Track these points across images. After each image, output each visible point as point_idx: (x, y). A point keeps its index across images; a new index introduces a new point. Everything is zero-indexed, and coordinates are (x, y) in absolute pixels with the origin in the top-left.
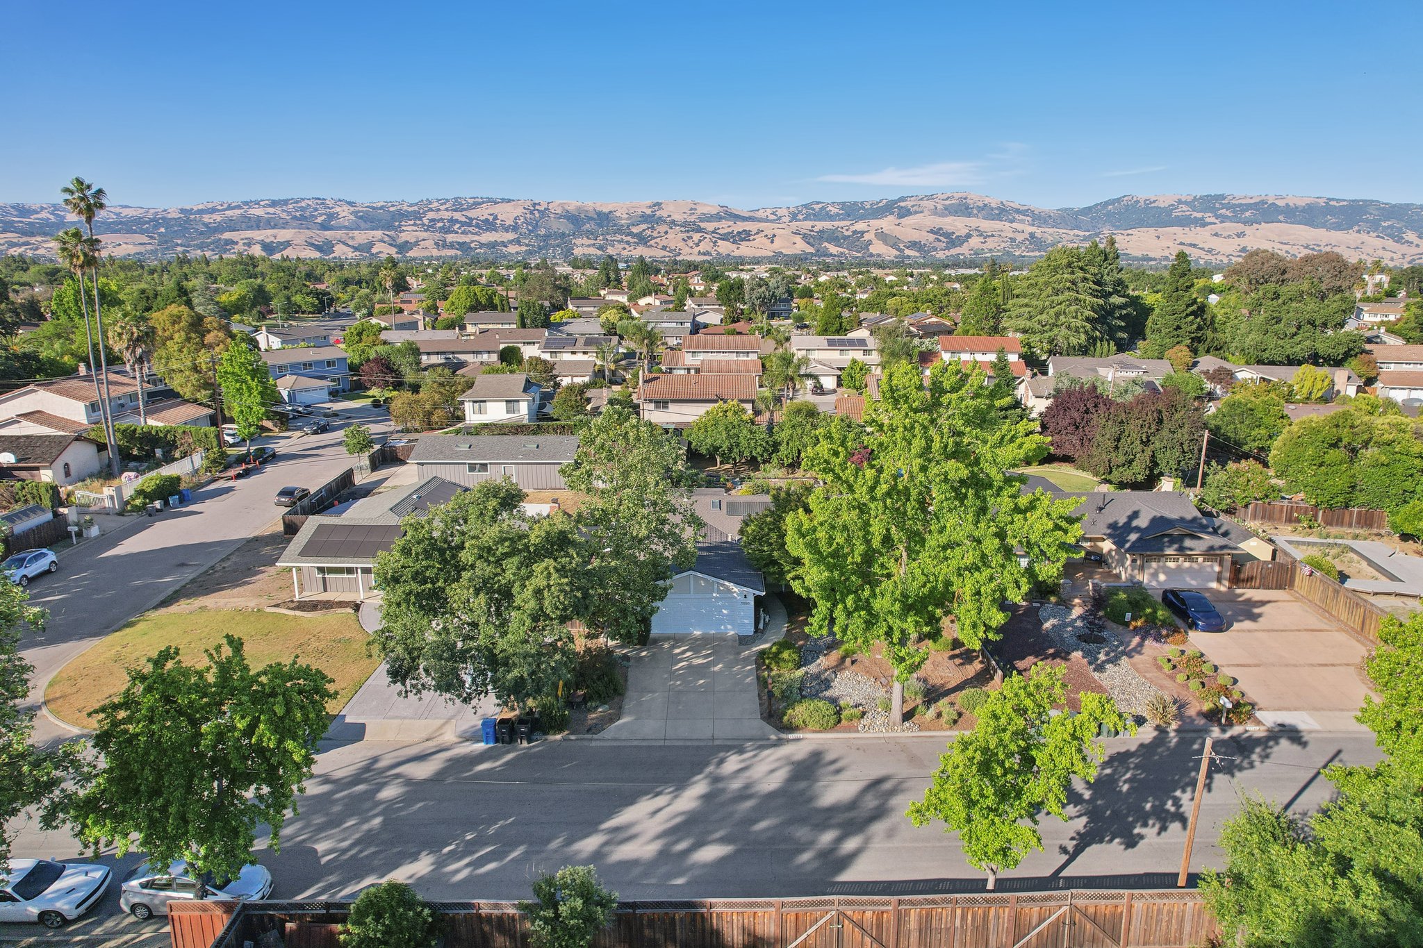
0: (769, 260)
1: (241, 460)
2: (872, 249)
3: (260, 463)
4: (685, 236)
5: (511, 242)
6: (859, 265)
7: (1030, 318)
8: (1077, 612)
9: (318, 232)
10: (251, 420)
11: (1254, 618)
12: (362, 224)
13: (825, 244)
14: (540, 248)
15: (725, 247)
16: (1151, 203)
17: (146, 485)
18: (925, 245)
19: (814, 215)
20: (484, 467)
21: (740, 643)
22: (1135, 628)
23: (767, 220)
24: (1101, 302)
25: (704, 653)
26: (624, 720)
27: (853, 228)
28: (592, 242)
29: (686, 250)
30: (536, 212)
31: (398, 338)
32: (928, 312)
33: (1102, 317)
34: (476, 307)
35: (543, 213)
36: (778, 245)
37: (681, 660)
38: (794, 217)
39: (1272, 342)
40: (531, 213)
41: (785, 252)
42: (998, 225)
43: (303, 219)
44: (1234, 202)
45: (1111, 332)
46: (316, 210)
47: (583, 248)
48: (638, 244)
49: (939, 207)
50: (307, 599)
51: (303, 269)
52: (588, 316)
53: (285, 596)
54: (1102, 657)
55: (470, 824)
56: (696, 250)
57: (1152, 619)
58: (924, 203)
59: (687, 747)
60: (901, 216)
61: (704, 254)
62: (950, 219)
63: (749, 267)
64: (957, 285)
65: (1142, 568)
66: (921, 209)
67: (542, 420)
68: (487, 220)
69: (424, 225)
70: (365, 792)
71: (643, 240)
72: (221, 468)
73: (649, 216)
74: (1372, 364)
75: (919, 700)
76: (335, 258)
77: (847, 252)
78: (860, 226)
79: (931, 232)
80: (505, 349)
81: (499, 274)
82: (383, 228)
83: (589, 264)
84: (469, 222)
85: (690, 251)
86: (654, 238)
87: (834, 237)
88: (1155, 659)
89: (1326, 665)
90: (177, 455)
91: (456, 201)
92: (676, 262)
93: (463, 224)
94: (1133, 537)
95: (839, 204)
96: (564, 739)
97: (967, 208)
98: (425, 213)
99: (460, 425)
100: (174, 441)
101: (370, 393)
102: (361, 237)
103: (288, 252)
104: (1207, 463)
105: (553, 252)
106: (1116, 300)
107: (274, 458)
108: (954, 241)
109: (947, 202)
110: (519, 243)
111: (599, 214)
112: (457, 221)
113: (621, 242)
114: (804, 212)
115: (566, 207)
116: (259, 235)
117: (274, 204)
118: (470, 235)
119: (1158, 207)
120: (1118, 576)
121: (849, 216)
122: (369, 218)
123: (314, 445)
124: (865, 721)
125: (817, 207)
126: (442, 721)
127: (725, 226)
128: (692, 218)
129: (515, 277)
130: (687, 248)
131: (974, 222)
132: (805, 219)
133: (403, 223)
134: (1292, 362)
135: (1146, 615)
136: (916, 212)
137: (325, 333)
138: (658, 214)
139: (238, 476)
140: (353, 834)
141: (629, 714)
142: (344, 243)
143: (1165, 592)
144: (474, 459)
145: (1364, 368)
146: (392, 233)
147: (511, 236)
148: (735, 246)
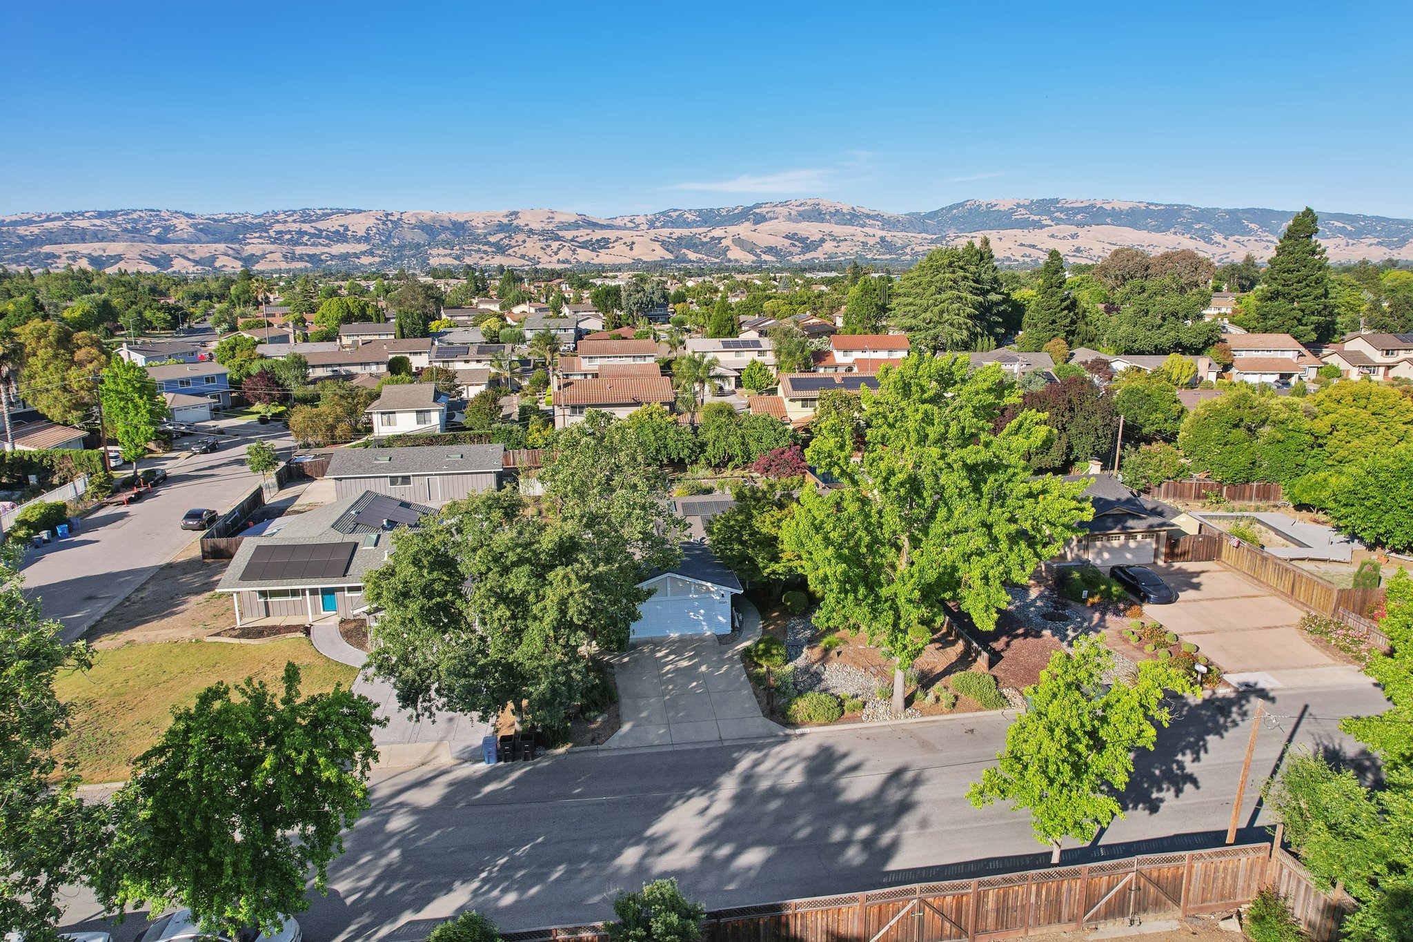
0: (630, 267)
1: (129, 483)
2: (730, 255)
3: (152, 486)
4: (543, 244)
5: (363, 253)
6: (719, 270)
7: (914, 317)
8: (1034, 592)
9: (153, 245)
10: (137, 441)
11: (1197, 587)
12: (203, 237)
13: (684, 251)
14: (394, 259)
15: (584, 255)
16: (992, 207)
17: (29, 514)
18: (781, 250)
19: (672, 222)
20: (406, 480)
21: (720, 643)
22: (1093, 604)
23: (625, 228)
24: (981, 299)
25: (687, 654)
26: (626, 727)
27: (710, 235)
28: (448, 252)
29: (545, 259)
30: (389, 223)
31: (278, 352)
32: (808, 313)
33: (982, 314)
34: (348, 318)
35: (396, 224)
36: (637, 252)
37: (666, 664)
38: (652, 225)
39: (1141, 333)
40: (384, 223)
41: (645, 259)
42: (849, 230)
43: (135, 232)
44: (1066, 205)
45: (990, 328)
46: (150, 222)
47: (439, 258)
48: (495, 253)
49: (793, 213)
50: (250, 626)
51: (147, 283)
52: (464, 325)
53: (222, 624)
55: (498, 848)
56: (555, 258)
57: (1107, 595)
58: (779, 209)
59: (698, 750)
60: (756, 223)
61: (564, 262)
62: (804, 225)
63: (611, 274)
64: (823, 288)
65: (1086, 548)
66: (776, 216)
67: (454, 430)
68: (337, 231)
69: (270, 237)
70: (374, 824)
71: (500, 249)
72: (108, 493)
73: (506, 225)
74: (1227, 351)
75: (915, 687)
76: (175, 272)
77: (705, 257)
78: (718, 232)
79: (787, 237)
80: (393, 359)
81: (359, 285)
82: (226, 241)
83: (450, 274)
84: (319, 234)
85: (549, 259)
86: (512, 247)
87: (692, 244)
88: (1120, 632)
89: (1270, 628)
90: (56, 481)
91: (304, 212)
92: (536, 271)
93: (312, 236)
95: (696, 211)
96: (568, 752)
97: (820, 214)
98: (271, 225)
99: (369, 437)
100: (52, 466)
101: (254, 409)
102: (202, 251)
103: (122, 265)
104: (1123, 447)
105: (409, 262)
106: (993, 297)
107: (166, 480)
108: (808, 245)
109: (801, 209)
110: (372, 254)
111: (455, 224)
112: (306, 233)
113: (478, 251)
114: (662, 219)
115: (420, 217)
116: (84, 248)
117: (101, 215)
118: (320, 247)
119: (999, 211)
120: (1063, 557)
121: (706, 223)
122: (210, 231)
123: (207, 465)
124: (867, 711)
125: (674, 214)
126: (432, 744)
127: (583, 235)
128: (550, 227)
129: (376, 289)
130: (546, 257)
131: (827, 227)
132: (663, 227)
133: (248, 236)
134: (1159, 351)
135: (1102, 592)
136: (771, 219)
137: (192, 349)
138: (515, 223)
139: (131, 501)
140: (370, 871)
141: (628, 721)
142: (184, 257)
143: (1113, 569)
144: (396, 472)
145: (1221, 356)
146: (236, 246)
147: (363, 247)
148: (594, 254)
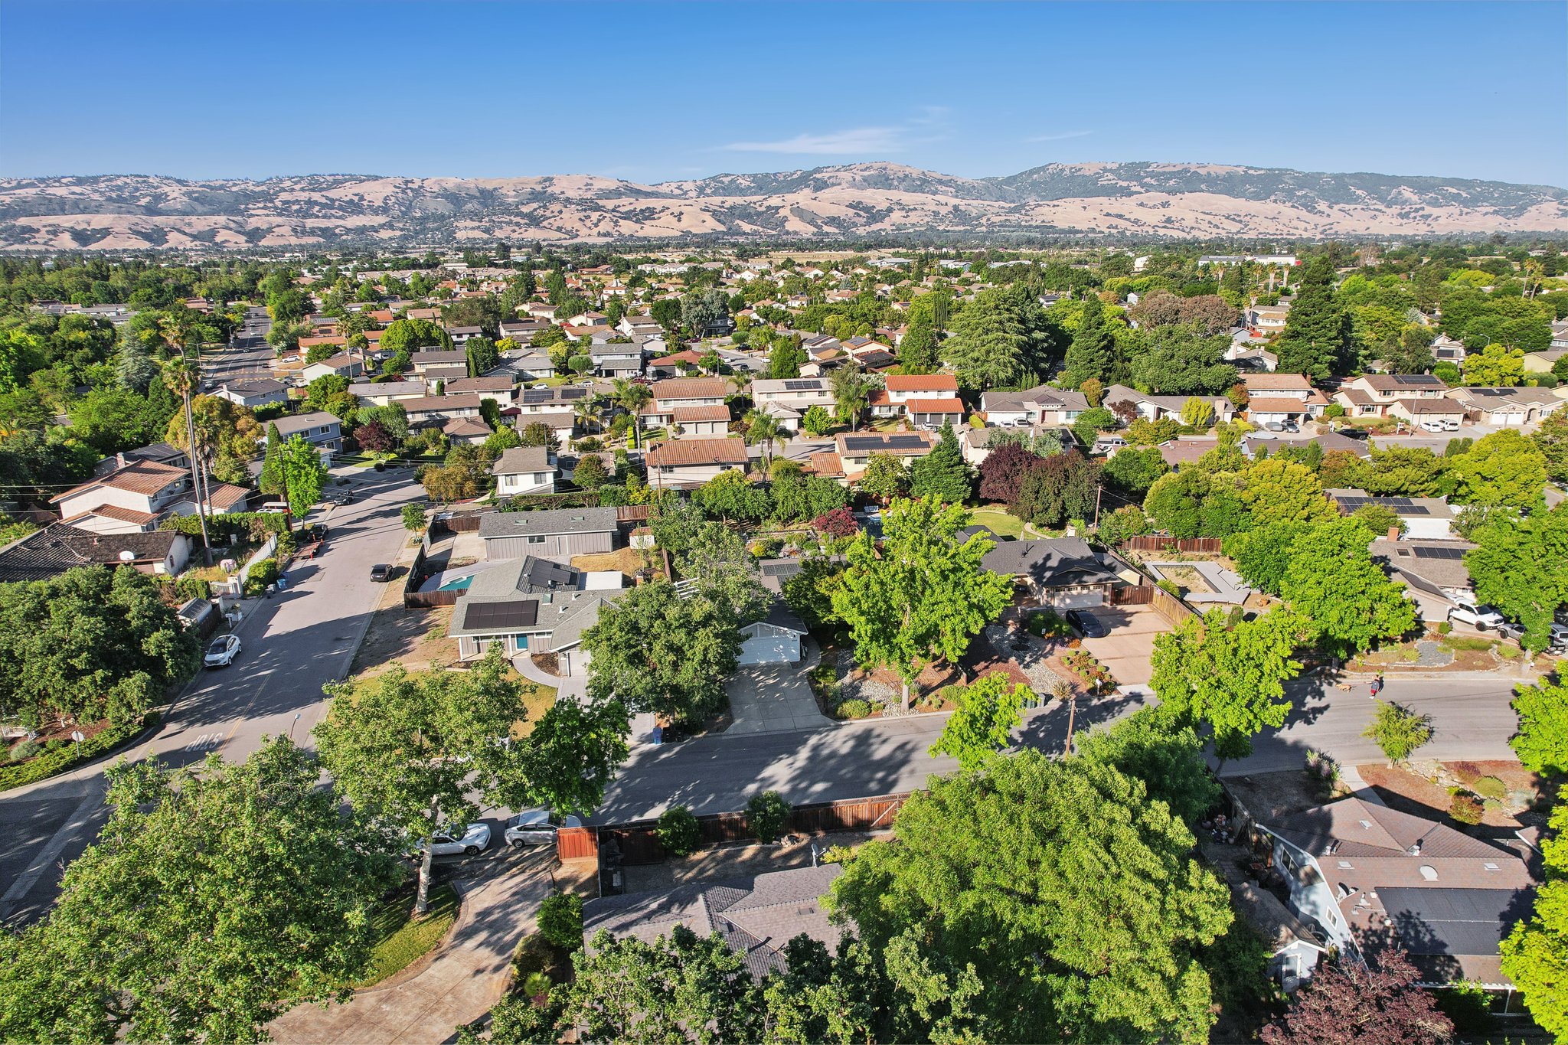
0: (677, 240)
2: (789, 226)
3: (324, 540)
4: (582, 215)
5: (382, 226)
6: (775, 245)
7: (964, 355)
8: (1011, 629)
9: (143, 217)
11: (1127, 624)
12: (200, 208)
13: (738, 222)
14: (417, 233)
15: (627, 227)
16: (1076, 171)
17: (253, 571)
18: (844, 220)
19: (724, 189)
20: (541, 539)
21: (794, 668)
22: (1048, 638)
23: (671, 196)
24: (1025, 338)
25: (772, 675)
26: (738, 721)
27: (766, 204)
28: (477, 224)
29: (584, 231)
30: (409, 191)
32: (867, 336)
34: (413, 345)
35: (417, 192)
36: (686, 224)
37: (758, 682)
38: (701, 192)
39: (1167, 376)
40: (403, 192)
41: (694, 231)
42: (920, 197)
43: (122, 202)
44: (1158, 170)
45: (1034, 365)
46: (137, 189)
47: (467, 231)
48: (529, 225)
49: (858, 178)
52: (529, 345)
54: (1028, 659)
55: (675, 786)
56: (595, 231)
57: (1059, 632)
58: (841, 174)
59: (782, 733)
60: (817, 189)
61: (605, 235)
62: (869, 192)
65: (1053, 596)
66: (838, 181)
68: (352, 201)
69: (276, 208)
71: (534, 221)
73: (539, 193)
74: (1245, 393)
75: (917, 695)
76: (171, 249)
77: (761, 230)
78: (774, 201)
79: (850, 206)
80: (481, 402)
82: (226, 212)
84: (331, 204)
85: (588, 232)
86: (548, 218)
87: (746, 214)
88: (1060, 658)
90: (253, 541)
91: (313, 179)
93: (323, 206)
94: (1048, 574)
95: (750, 176)
96: (705, 736)
97: (887, 179)
98: (276, 194)
99: (495, 494)
100: (243, 526)
101: (366, 454)
102: (200, 223)
103: (109, 242)
104: (1101, 510)
105: (432, 236)
106: (1038, 334)
107: (331, 534)
108: (874, 215)
109: (866, 173)
110: (391, 227)
111: (482, 192)
112: (316, 203)
113: (510, 223)
114: (712, 185)
115: (444, 185)
116: (65, 221)
117: (80, 182)
118: (333, 219)
119: (1083, 176)
120: (1038, 602)
121: (761, 189)
122: (206, 200)
124: (886, 710)
125: (726, 180)
127: (626, 204)
128: (588, 195)
130: (585, 229)
131: (895, 195)
132: (714, 193)
133: (251, 206)
134: (1183, 392)
135: (1055, 629)
136: (833, 185)
138: (549, 190)
139: (315, 555)
141: (739, 717)
142: (179, 231)
143: (1069, 612)
145: (1238, 396)
146: (238, 218)
147: (382, 219)
148: (638, 226)
